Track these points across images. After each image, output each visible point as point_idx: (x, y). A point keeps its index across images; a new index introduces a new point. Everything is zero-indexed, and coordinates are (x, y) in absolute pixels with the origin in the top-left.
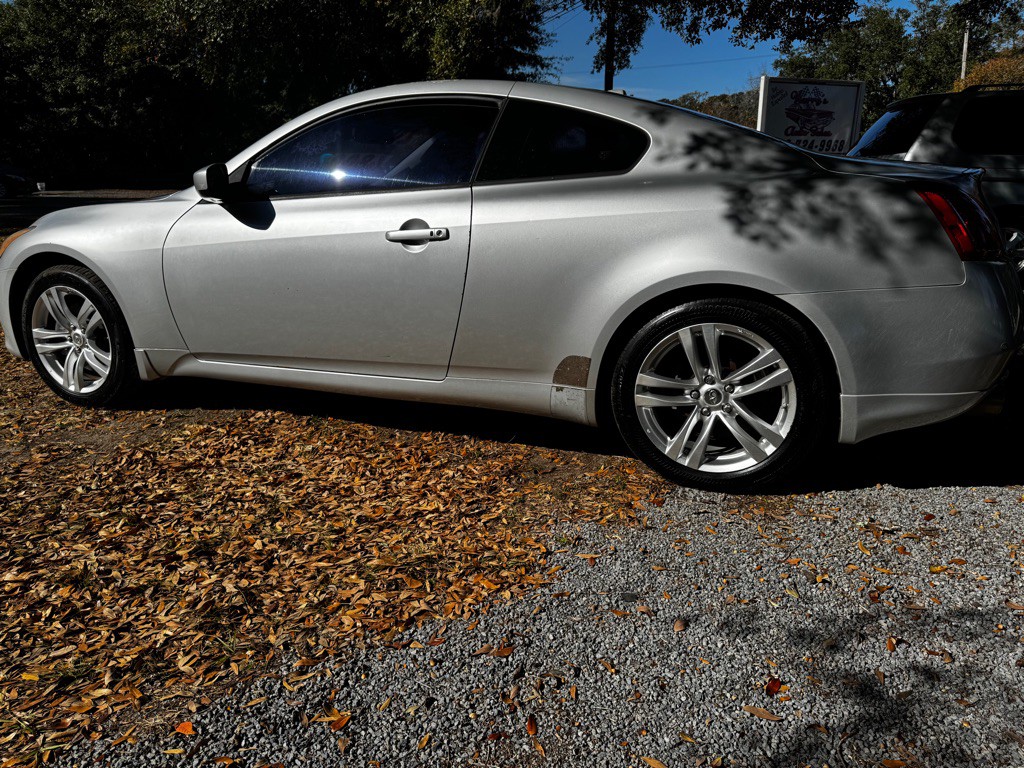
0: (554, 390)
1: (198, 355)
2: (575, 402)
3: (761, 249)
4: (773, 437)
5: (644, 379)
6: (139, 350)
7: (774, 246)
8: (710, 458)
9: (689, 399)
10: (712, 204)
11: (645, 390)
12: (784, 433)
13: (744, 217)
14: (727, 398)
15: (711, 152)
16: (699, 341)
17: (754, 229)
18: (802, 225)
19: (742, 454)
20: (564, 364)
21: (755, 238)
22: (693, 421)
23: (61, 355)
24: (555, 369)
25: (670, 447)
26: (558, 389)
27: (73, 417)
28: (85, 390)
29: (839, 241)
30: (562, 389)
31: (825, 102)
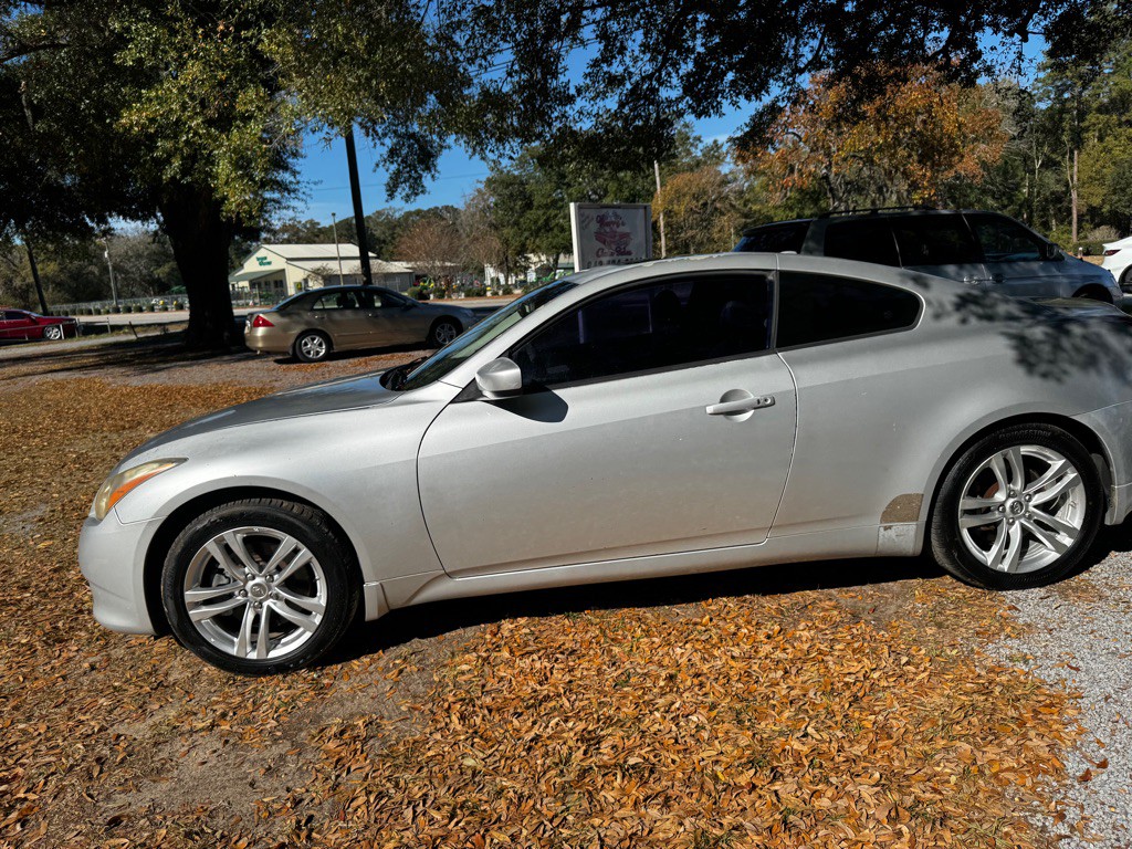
0: (882, 529)
2: (904, 537)
3: (1051, 384)
4: (1069, 531)
5: (965, 503)
6: (370, 585)
7: (1059, 380)
9: (997, 515)
10: (995, 347)
11: (966, 513)
12: (1077, 523)
13: (1032, 359)
14: (1027, 507)
15: (973, 308)
16: (1007, 462)
17: (1043, 367)
20: (894, 502)
21: (1045, 376)
22: (1005, 532)
24: (883, 509)
25: (988, 557)
26: (886, 529)
28: (273, 654)
30: (890, 528)
31: (623, 224)
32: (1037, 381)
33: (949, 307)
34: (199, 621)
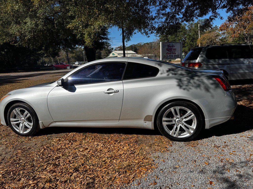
0: (144, 122)
1: (55, 122)
2: (149, 125)
3: (186, 91)
4: (192, 129)
5: (164, 119)
6: (40, 122)
7: (188, 90)
8: (179, 134)
9: (174, 123)
10: (174, 82)
11: (164, 121)
12: (195, 128)
13: (181, 85)
14: (182, 121)
15: (172, 72)
16: (175, 110)
17: (184, 87)
18: (193, 86)
19: (186, 133)
20: (146, 117)
21: (184, 89)
22: (175, 127)
23: (18, 125)
24: (144, 118)
25: (171, 133)
26: (145, 122)
27: (23, 139)
28: (25, 132)
29: (200, 89)
30: (146, 122)
31: (174, 47)
32: (182, 90)
33: (165, 71)
34: (13, 125)
